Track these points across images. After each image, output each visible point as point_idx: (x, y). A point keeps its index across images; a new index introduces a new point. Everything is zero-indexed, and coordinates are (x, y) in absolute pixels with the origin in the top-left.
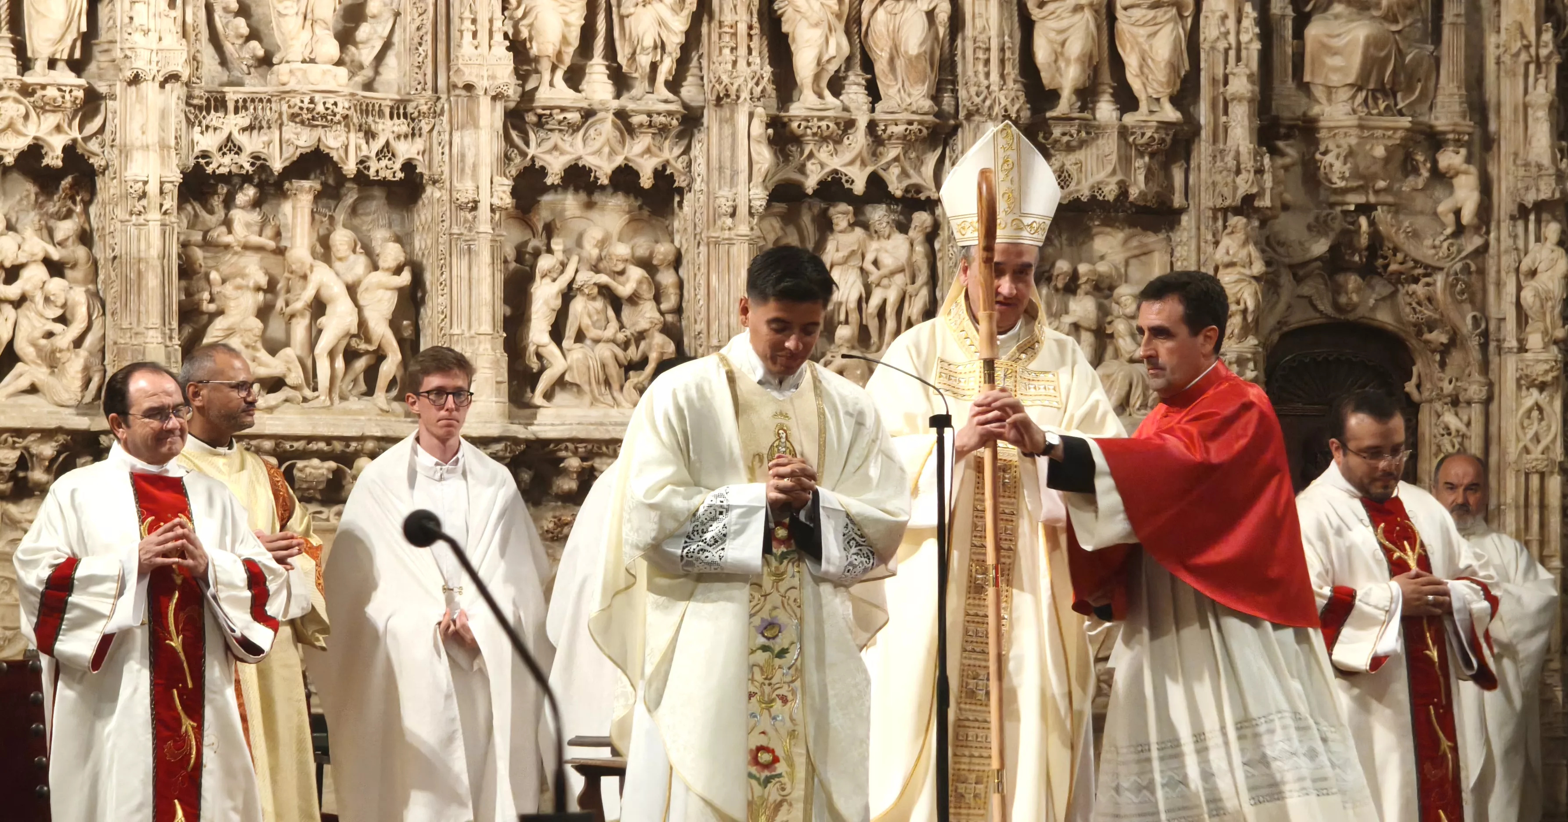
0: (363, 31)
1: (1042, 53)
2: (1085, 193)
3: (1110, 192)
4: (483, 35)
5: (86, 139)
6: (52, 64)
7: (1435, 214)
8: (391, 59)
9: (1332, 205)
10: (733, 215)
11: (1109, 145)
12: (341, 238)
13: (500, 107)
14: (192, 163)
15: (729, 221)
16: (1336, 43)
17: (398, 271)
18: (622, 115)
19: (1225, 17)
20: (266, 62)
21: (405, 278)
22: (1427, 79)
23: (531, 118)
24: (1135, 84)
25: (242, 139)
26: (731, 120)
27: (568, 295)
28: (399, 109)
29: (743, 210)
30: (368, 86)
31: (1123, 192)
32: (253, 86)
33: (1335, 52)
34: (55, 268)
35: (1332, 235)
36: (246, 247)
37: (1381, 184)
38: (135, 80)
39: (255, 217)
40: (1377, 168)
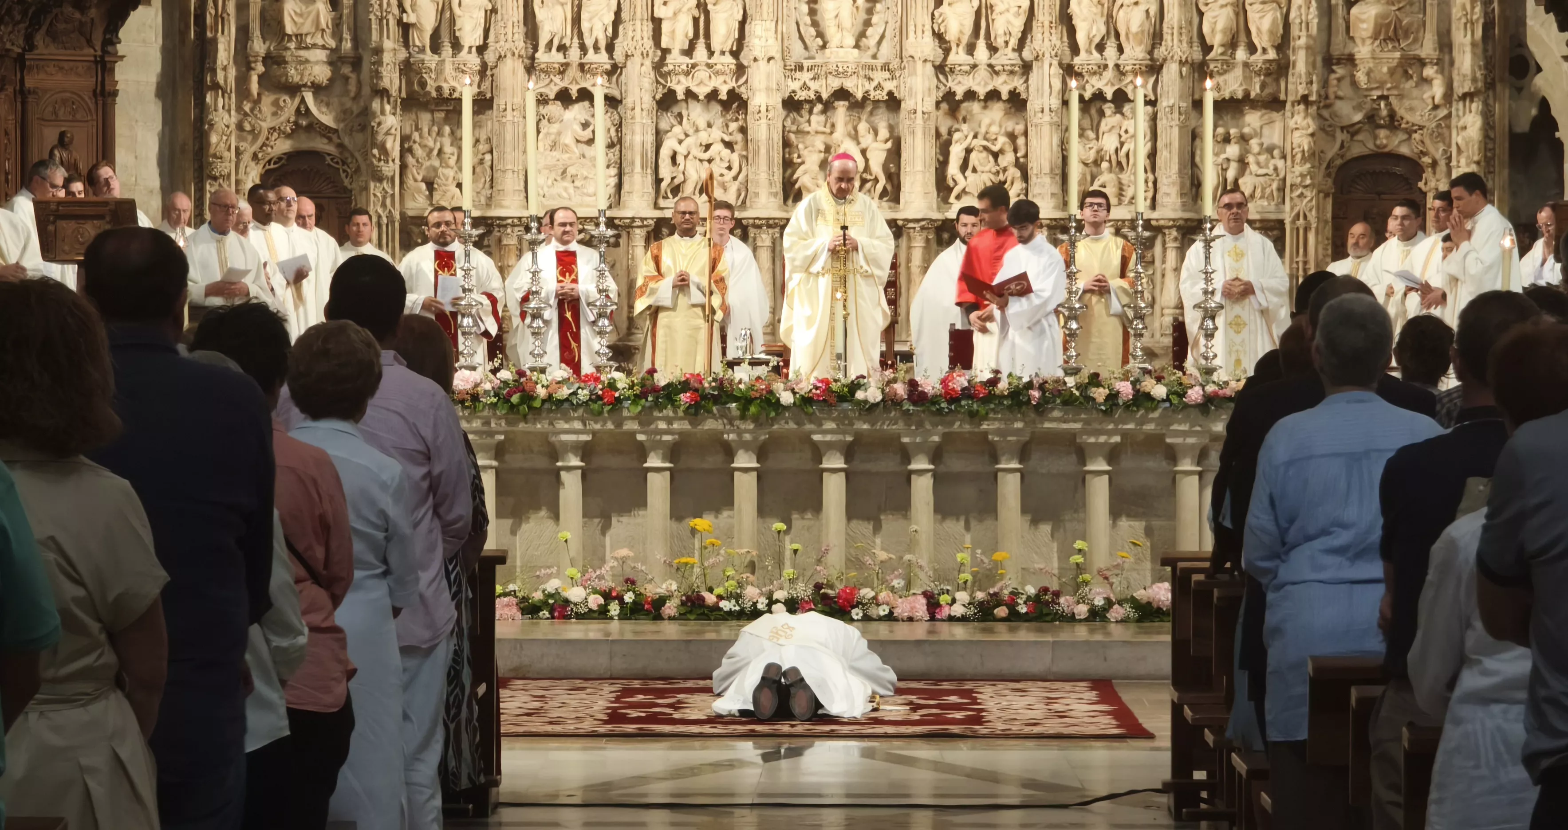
0: (870, 31)
1: (1206, 29)
2: (1227, 96)
3: (1240, 95)
4: (919, 32)
5: (739, 87)
6: (723, 53)
7: (1423, 99)
8: (884, 43)
9: (1366, 96)
10: (1042, 112)
11: (1238, 72)
12: (863, 127)
13: (929, 66)
14: (787, 95)
15: (1040, 115)
16: (1364, 17)
17: (886, 141)
18: (990, 66)
19: (1300, 7)
20: (824, 47)
21: (889, 145)
22: (1418, 31)
23: (947, 69)
24: (1256, 41)
25: (811, 84)
26: (1042, 66)
27: (968, 151)
28: (886, 67)
29: (1046, 110)
30: (874, 57)
31: (1247, 94)
32: (819, 60)
33: (1363, 21)
34: (729, 145)
35: (1364, 111)
36: (817, 132)
37: (1389, 85)
38: (755, 60)
39: (822, 118)
40: (1387, 77)
